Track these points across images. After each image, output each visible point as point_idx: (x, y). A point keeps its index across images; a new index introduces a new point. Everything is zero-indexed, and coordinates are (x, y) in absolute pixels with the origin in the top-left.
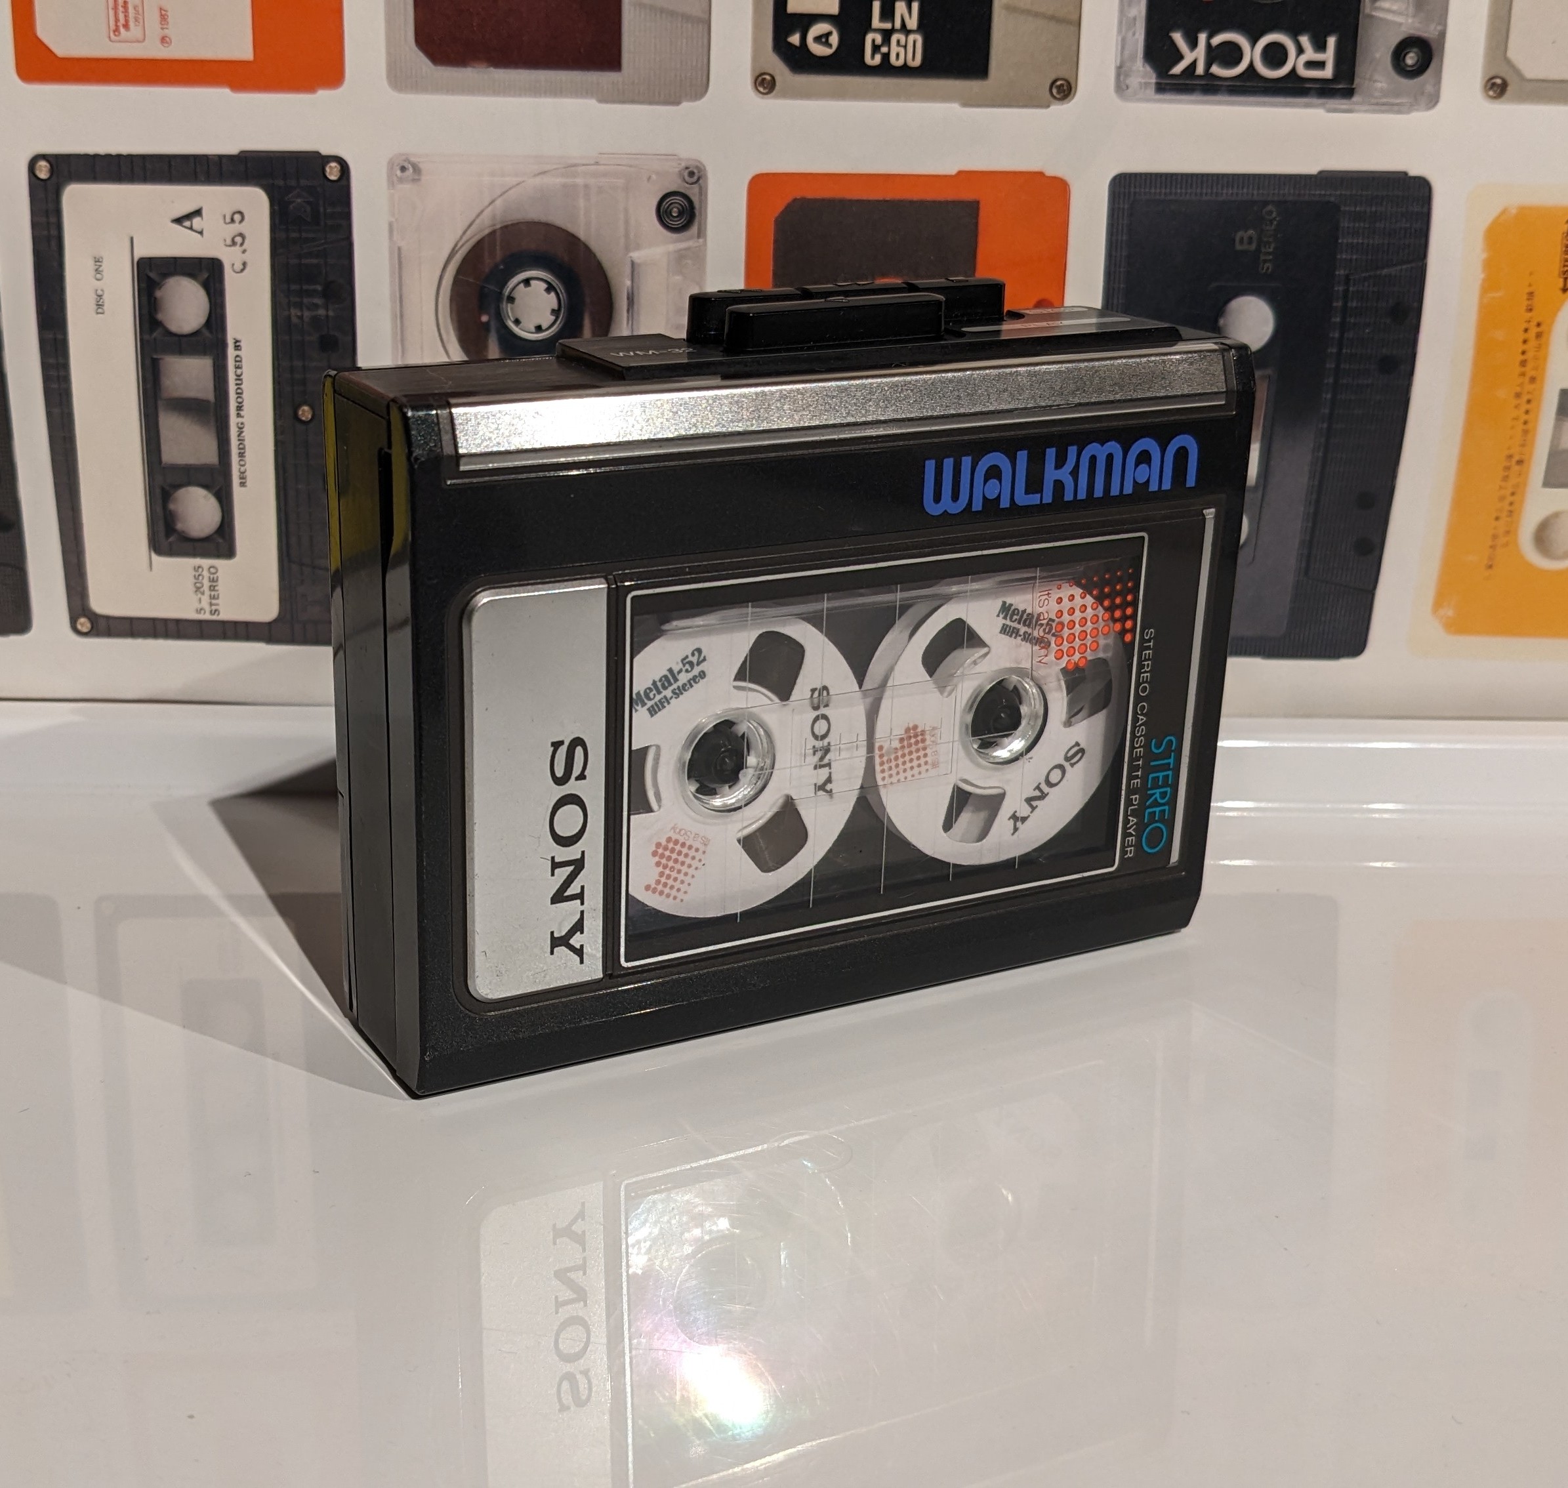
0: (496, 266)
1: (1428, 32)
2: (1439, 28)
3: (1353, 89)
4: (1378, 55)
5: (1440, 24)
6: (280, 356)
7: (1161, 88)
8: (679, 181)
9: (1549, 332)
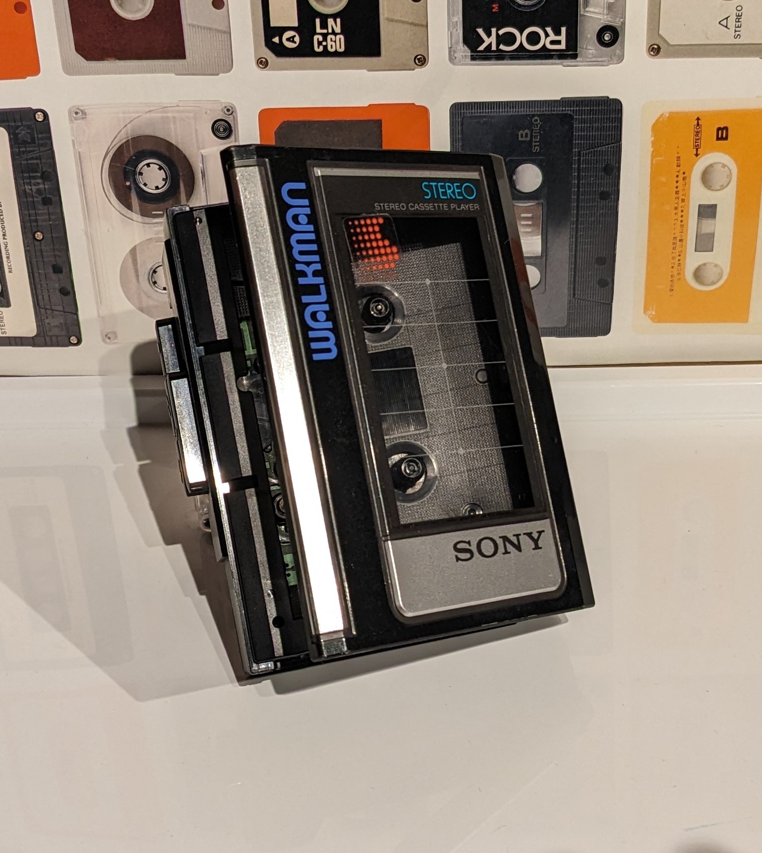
0: (131, 157)
1: (616, 23)
2: (621, 20)
3: (577, 54)
4: (589, 36)
5: (622, 18)
6: (23, 209)
7: (473, 58)
8: (222, 113)
9: (690, 177)
